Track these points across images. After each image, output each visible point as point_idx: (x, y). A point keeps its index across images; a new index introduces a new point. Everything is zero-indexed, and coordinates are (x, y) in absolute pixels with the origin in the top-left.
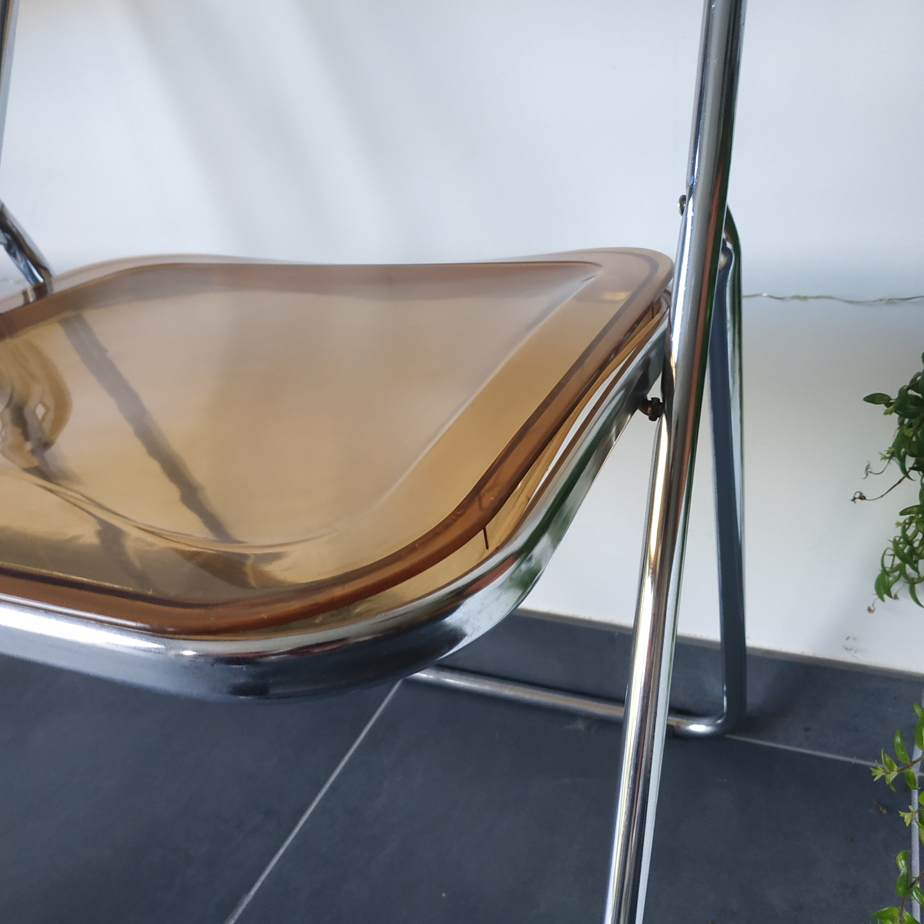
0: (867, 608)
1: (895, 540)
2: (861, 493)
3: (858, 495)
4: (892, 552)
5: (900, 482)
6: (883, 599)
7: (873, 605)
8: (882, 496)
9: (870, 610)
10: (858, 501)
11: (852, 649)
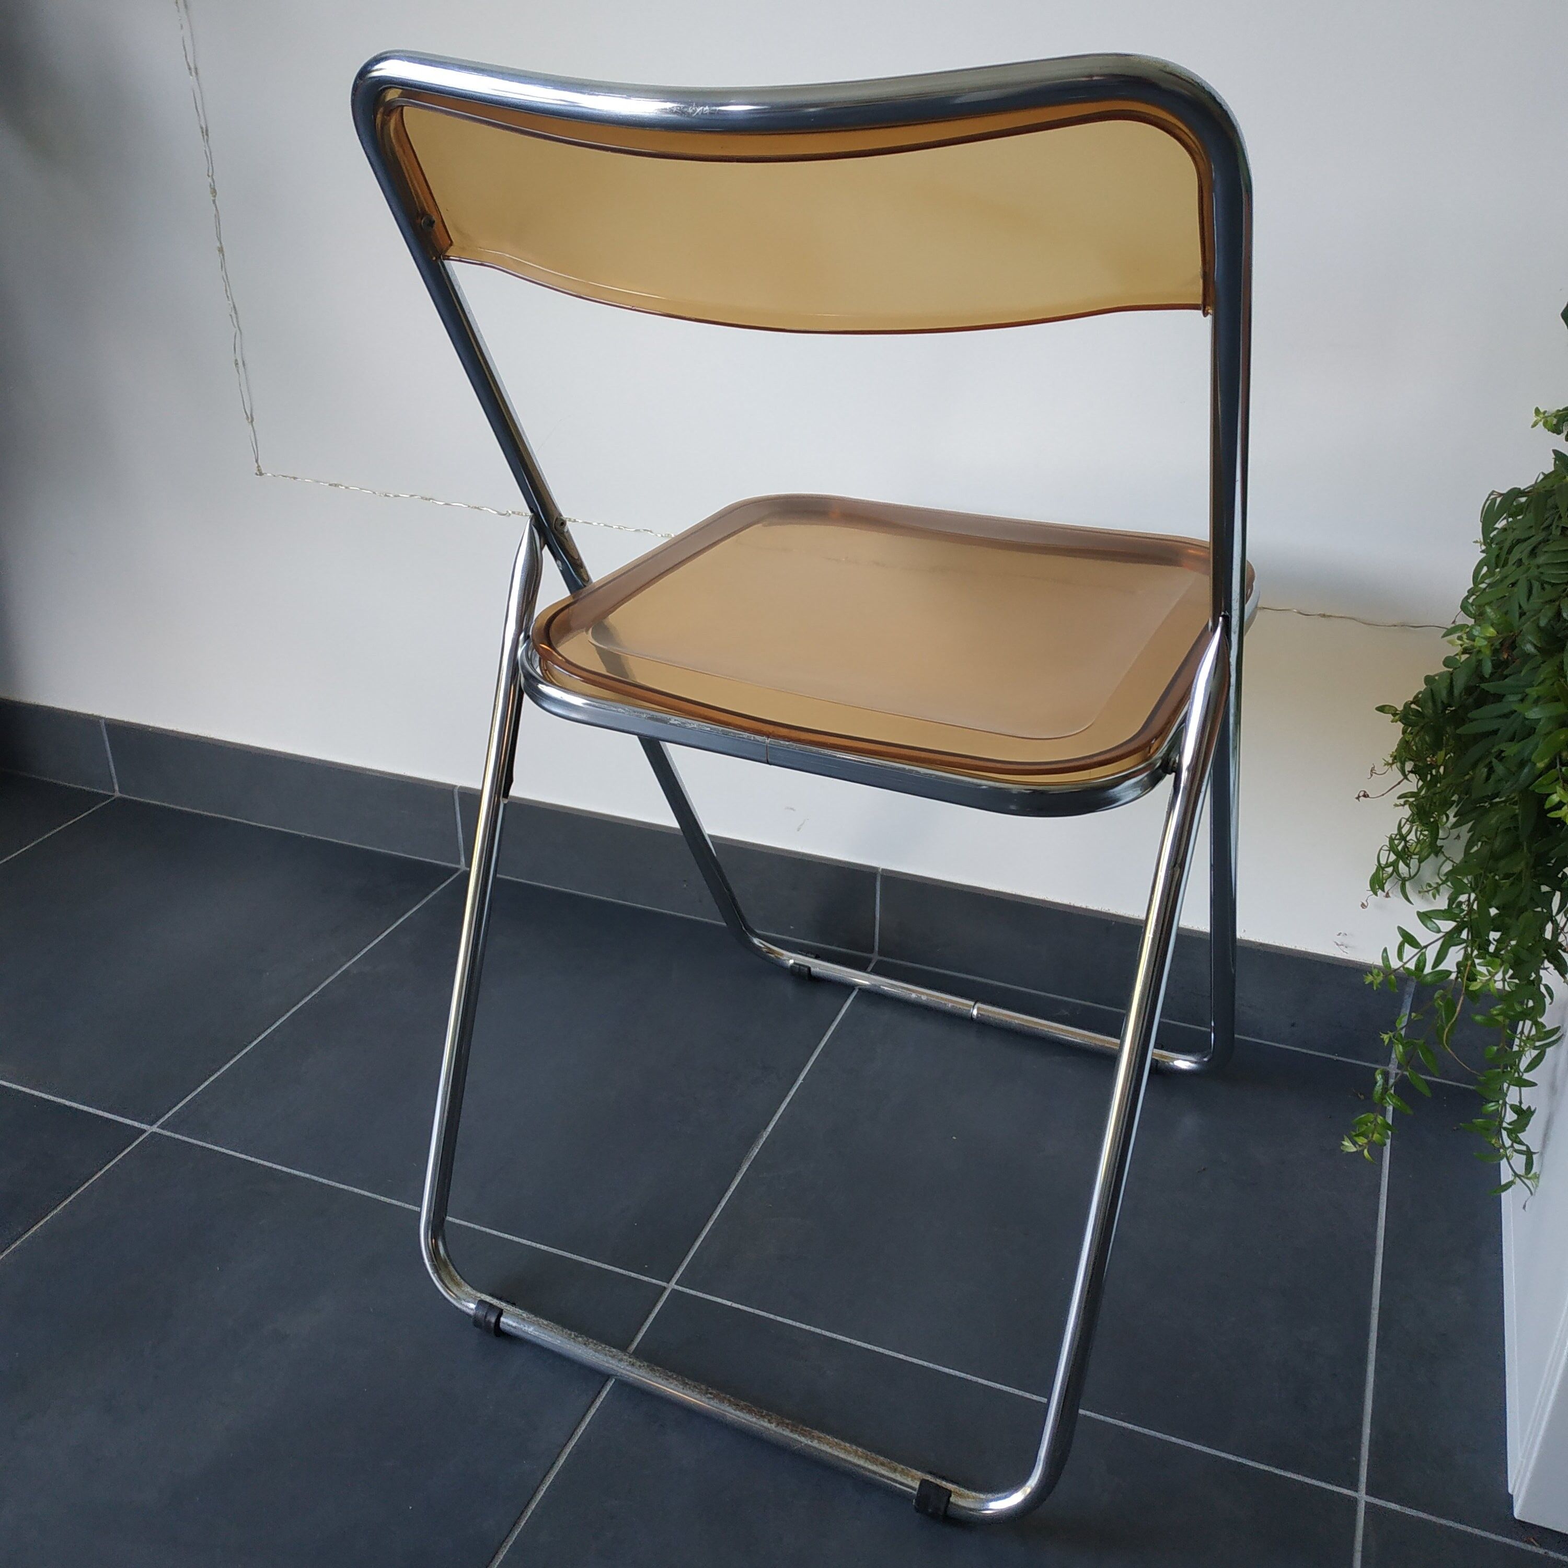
0: (1361, 904)
1: (1391, 836)
2: (1365, 792)
3: (1362, 794)
4: (1387, 848)
5: (1399, 783)
6: (1376, 895)
7: (1366, 901)
8: (1383, 795)
9: (1363, 906)
10: (1362, 799)
11: (1343, 945)
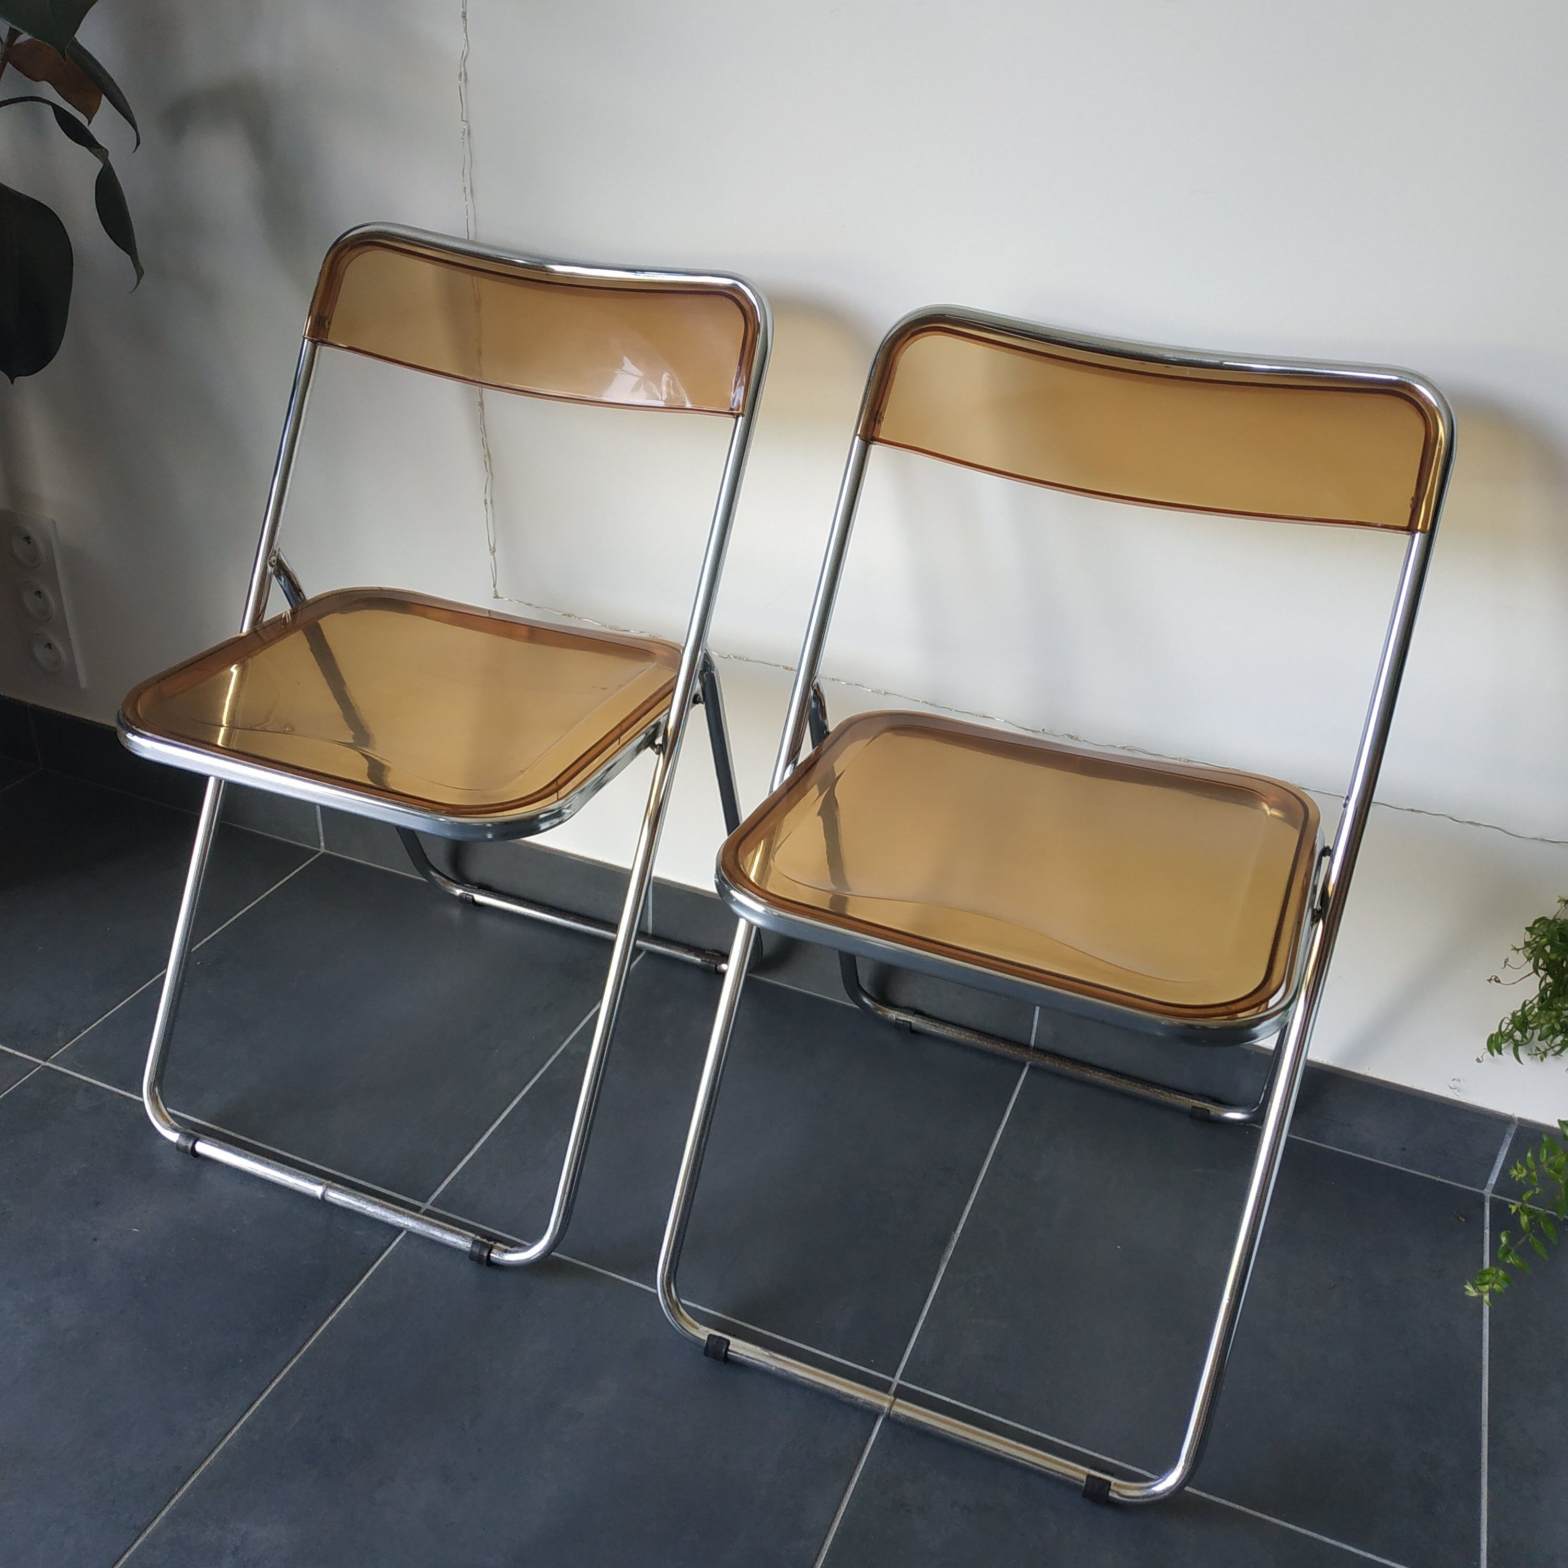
0: (1476, 1058)
1: (1514, 1012)
2: (1496, 977)
3: (1493, 978)
4: (1508, 1021)
5: (1529, 975)
6: (1492, 1054)
7: (1482, 1057)
8: (1514, 983)
9: (1478, 1060)
10: (1493, 982)
11: (1455, 1089)
